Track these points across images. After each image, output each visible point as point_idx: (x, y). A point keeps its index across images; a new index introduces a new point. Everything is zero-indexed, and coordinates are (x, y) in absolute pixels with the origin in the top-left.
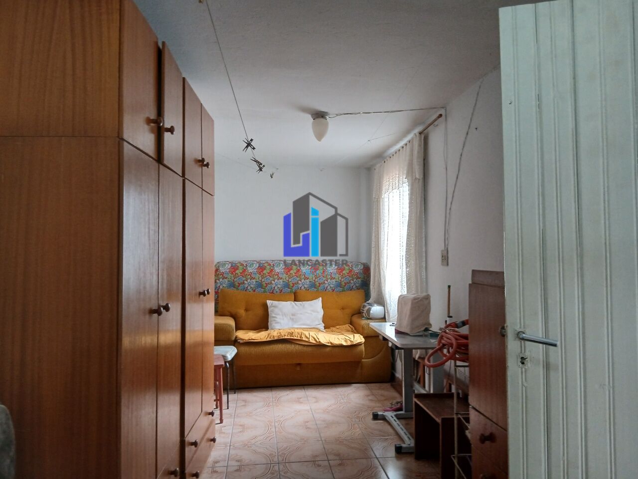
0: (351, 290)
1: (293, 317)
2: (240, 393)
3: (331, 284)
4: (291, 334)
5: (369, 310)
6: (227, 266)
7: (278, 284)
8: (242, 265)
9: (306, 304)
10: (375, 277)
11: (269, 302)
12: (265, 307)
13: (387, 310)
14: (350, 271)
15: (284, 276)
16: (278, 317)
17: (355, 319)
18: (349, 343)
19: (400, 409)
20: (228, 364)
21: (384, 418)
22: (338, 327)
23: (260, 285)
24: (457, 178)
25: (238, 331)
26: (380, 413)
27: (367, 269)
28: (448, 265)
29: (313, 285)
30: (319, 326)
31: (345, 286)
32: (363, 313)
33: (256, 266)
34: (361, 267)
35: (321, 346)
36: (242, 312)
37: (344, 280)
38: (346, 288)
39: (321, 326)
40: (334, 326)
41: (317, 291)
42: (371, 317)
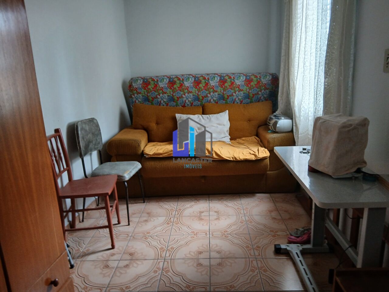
0: (258, 102)
2: (149, 202)
3: (239, 96)
5: (276, 123)
6: (139, 81)
7: (188, 98)
8: (153, 80)
9: (213, 117)
10: (283, 87)
11: (178, 116)
13: (296, 123)
14: (259, 82)
15: (194, 90)
17: (261, 131)
18: (253, 158)
19: (307, 242)
20: (126, 183)
21: (287, 253)
22: (244, 138)
23: (172, 99)
26: (283, 246)
27: (275, 80)
29: (222, 97)
30: (224, 140)
31: (253, 97)
32: (270, 126)
33: (166, 81)
34: (269, 78)
35: (223, 161)
36: (153, 126)
37: (252, 92)
38: (253, 99)
39: (227, 139)
40: (240, 138)
41: (226, 103)
42: (277, 130)
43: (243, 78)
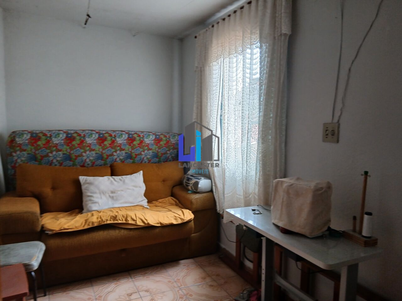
0: (166, 161)
1: (113, 194)
2: (52, 294)
3: (147, 155)
4: (115, 218)
5: (197, 184)
6: (25, 136)
7: (89, 156)
8: (45, 135)
9: (127, 178)
11: (82, 179)
12: (78, 185)
13: (215, 183)
14: (168, 142)
15: (97, 147)
16: (94, 195)
17: (177, 190)
18: (180, 222)
20: (34, 274)
22: (160, 200)
23: (68, 157)
24: (371, 26)
25: (44, 214)
28: (338, 141)
29: (129, 156)
30: (142, 203)
31: (161, 156)
32: (189, 186)
33: (63, 136)
35: (149, 227)
36: (47, 191)
37: (161, 151)
38: (162, 158)
39: (145, 202)
40: (156, 200)
41: (133, 162)
42: (198, 190)
43: (152, 137)
